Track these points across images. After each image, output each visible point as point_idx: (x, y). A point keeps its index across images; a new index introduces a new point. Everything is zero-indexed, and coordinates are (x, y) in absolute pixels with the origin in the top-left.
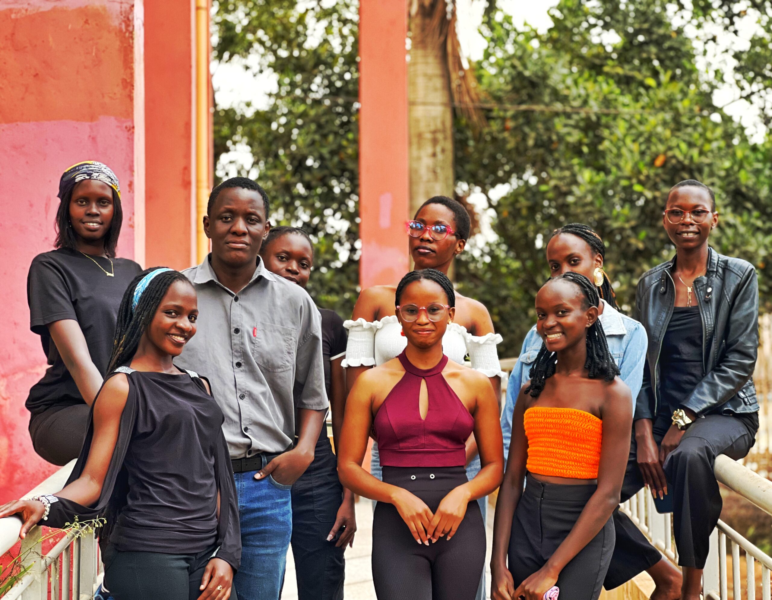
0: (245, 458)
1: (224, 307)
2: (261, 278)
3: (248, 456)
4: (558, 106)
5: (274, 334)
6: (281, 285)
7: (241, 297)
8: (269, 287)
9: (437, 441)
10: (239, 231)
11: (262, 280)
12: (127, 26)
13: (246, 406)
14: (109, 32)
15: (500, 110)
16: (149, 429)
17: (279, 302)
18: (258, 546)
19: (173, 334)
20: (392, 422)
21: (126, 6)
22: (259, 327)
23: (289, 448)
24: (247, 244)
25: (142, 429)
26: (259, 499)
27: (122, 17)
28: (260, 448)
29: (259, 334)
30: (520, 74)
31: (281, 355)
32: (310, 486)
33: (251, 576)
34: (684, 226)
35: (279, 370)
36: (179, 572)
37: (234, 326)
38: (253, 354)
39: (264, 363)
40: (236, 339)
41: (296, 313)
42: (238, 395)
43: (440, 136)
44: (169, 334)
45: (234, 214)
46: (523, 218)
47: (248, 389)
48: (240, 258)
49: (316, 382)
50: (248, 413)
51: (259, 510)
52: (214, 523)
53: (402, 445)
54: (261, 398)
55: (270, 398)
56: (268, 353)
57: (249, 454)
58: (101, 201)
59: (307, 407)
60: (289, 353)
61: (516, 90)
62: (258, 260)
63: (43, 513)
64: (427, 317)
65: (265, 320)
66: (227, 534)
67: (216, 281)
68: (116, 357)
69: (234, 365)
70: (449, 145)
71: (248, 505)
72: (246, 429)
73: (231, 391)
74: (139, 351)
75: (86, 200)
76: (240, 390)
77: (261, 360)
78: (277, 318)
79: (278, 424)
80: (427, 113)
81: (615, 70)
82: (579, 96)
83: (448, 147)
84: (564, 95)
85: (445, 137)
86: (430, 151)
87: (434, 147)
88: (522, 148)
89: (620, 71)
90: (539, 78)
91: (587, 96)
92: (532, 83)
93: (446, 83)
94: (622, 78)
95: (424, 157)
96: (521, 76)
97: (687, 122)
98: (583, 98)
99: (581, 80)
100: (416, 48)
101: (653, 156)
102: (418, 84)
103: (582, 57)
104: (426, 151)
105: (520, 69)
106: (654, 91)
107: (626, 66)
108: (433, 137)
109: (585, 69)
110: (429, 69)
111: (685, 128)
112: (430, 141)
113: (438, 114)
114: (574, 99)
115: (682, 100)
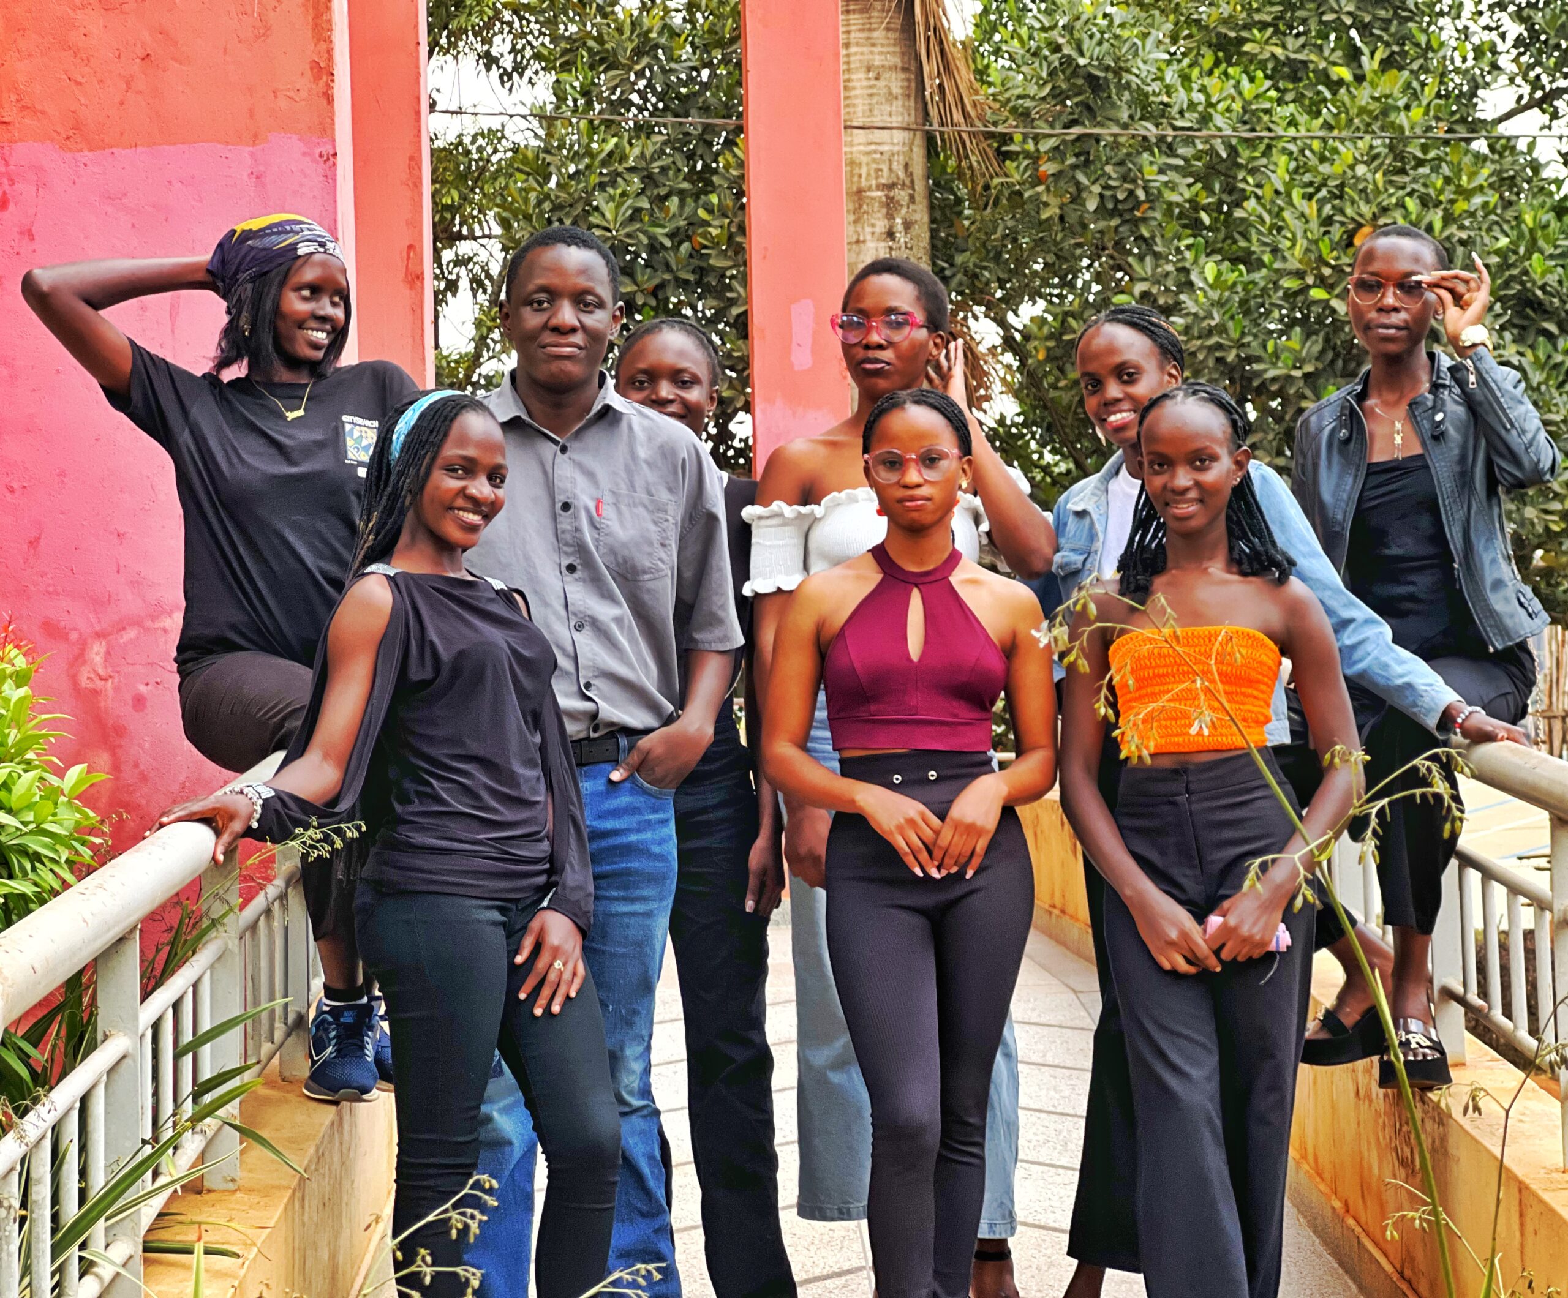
0: (588, 738)
1: (542, 464)
2: (607, 409)
3: (593, 735)
5: (635, 510)
6: (646, 422)
7: (573, 446)
8: (624, 425)
9: (942, 701)
10: (565, 325)
11: (611, 413)
13: (587, 644)
15: (1025, 136)
16: (427, 674)
17: (643, 453)
18: (617, 899)
19: (459, 509)
20: (857, 665)
22: (608, 498)
23: (669, 720)
24: (580, 348)
25: (416, 673)
26: (616, 813)
28: (615, 720)
29: (608, 511)
30: (1066, 61)
31: (647, 549)
32: (701, 804)
33: (604, 952)
35: (647, 577)
36: (489, 929)
37: (561, 498)
38: (597, 547)
39: (618, 564)
40: (565, 522)
41: (675, 473)
42: (572, 624)
43: (902, 195)
44: (451, 508)
45: (553, 294)
47: (589, 613)
48: (567, 374)
49: (715, 598)
50: (590, 655)
51: (615, 833)
52: (545, 846)
53: (874, 707)
54: (615, 629)
55: (630, 628)
56: (624, 545)
57: (595, 731)
59: (701, 646)
60: (663, 545)
61: (1058, 95)
62: (602, 378)
63: (250, 817)
64: (921, 474)
65: (617, 485)
66: (568, 866)
67: (525, 417)
68: (362, 554)
69: (564, 569)
71: (594, 823)
72: (588, 685)
73: (559, 617)
74: (404, 539)
76: (575, 614)
77: (612, 558)
78: (639, 483)
79: (648, 676)
80: (873, 147)
81: (1267, 47)
82: (1192, 106)
83: (917, 217)
84: (1162, 103)
85: (912, 198)
86: (881, 225)
87: (890, 217)
88: (1072, 218)
89: (1278, 51)
90: (1107, 69)
91: (1210, 104)
92: (1091, 79)
93: (913, 85)
94: (1284, 64)
95: (869, 237)
96: (1070, 64)
97: (1420, 154)
98: (1200, 108)
99: (1196, 72)
100: (848, 12)
101: (1351, 226)
102: (854, 88)
103: (1198, 22)
104: (873, 226)
105: (1067, 50)
106: (1350, 92)
107: (1290, 42)
108: (887, 197)
109: (1204, 50)
110: (877, 57)
111: (1415, 168)
112: (882, 204)
113: (896, 149)
114: (1181, 113)
115: (1407, 107)
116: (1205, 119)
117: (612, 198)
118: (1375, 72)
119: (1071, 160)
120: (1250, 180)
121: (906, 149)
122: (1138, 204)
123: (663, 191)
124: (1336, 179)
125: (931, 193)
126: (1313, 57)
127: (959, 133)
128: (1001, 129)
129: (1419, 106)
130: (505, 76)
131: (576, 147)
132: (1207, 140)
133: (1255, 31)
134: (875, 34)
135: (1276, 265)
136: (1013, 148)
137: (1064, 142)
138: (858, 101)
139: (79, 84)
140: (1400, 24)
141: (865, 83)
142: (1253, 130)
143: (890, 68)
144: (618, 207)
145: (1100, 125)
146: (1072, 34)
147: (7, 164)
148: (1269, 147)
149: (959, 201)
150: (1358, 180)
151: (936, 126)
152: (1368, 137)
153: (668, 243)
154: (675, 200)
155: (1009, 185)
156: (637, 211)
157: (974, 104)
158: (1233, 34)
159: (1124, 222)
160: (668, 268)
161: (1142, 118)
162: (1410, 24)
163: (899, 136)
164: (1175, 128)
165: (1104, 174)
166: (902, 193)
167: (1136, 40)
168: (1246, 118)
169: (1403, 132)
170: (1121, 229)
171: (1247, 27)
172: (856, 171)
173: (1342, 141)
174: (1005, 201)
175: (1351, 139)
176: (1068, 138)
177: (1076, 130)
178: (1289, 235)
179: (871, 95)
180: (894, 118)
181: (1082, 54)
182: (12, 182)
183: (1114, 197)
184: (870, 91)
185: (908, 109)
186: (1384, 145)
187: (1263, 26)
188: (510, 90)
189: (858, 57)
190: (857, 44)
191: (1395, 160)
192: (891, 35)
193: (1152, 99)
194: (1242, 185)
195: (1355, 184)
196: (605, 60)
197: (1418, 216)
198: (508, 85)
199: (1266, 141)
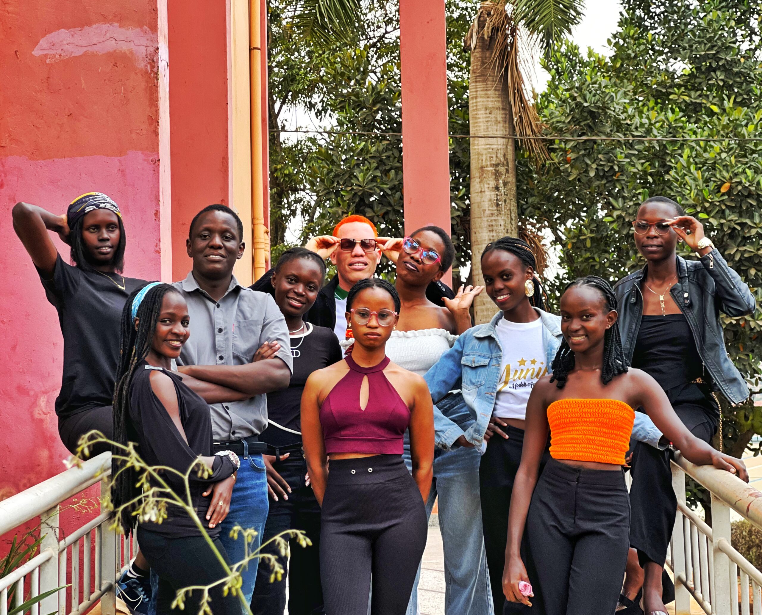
1: (209, 313)
4: (620, 136)
7: (222, 304)
9: (376, 430)
10: (216, 245)
12: (152, 67)
14: (136, 74)
15: (561, 141)
19: (170, 340)
20: (334, 411)
21: (151, 49)
24: (223, 256)
26: (241, 480)
27: (147, 59)
30: (579, 105)
34: (650, 240)
37: (217, 326)
40: (220, 337)
43: (502, 169)
44: (166, 340)
45: (211, 231)
46: (587, 250)
48: (217, 270)
51: (241, 489)
53: (343, 433)
58: (110, 226)
61: (575, 121)
64: (378, 322)
67: (201, 289)
69: (218, 359)
70: (511, 179)
75: (97, 227)
80: (488, 146)
81: (682, 97)
82: (642, 125)
83: (510, 179)
84: (627, 124)
85: (507, 171)
86: (492, 184)
87: (497, 180)
88: (584, 180)
89: (687, 98)
90: (599, 108)
91: (651, 124)
92: (591, 113)
93: (508, 116)
94: (689, 105)
95: (486, 190)
96: (580, 106)
97: (753, 148)
98: (646, 126)
99: (645, 109)
100: (476, 82)
101: (719, 183)
102: (479, 118)
103: (646, 84)
104: (488, 184)
105: (579, 99)
106: (718, 118)
107: (693, 93)
108: (495, 170)
109: (650, 97)
110: (490, 103)
111: (751, 154)
112: (492, 174)
113: (500, 147)
114: (636, 128)
115: (746, 125)
116: (649, 131)
117: (362, 171)
118: (730, 108)
119: (582, 152)
120: (673, 161)
121: (505, 147)
122: (615, 173)
123: (387, 168)
124: (711, 160)
125: (517, 168)
126: (704, 101)
127: (529, 139)
128: (549, 137)
129: (753, 124)
130: (318, 113)
131: (345, 147)
132: (650, 142)
133: (675, 89)
134: (489, 92)
135: (683, 202)
136: (555, 146)
137: (578, 143)
138: (481, 124)
139: (38, 128)
140: (747, 84)
141: (484, 116)
142: (674, 137)
143: (497, 108)
144: (365, 175)
145: (597, 135)
146: (581, 92)
147: (3, 166)
148: (682, 145)
149: (531, 171)
150: (723, 160)
151: (518, 136)
152: (727, 140)
153: (389, 192)
154: (393, 171)
155: (554, 164)
156: (375, 177)
157: (537, 125)
158: (664, 91)
159: (608, 182)
160: (390, 204)
161: (618, 131)
162: (752, 85)
163: (501, 141)
164: (633, 136)
165: (598, 158)
166: (503, 168)
167: (612, 94)
168: (671, 130)
169: (744, 137)
170: (607, 185)
171: (671, 87)
172: (481, 158)
173: (714, 141)
174: (552, 172)
175: (719, 141)
176: (580, 141)
177: (584, 138)
178: (689, 188)
179: (487, 121)
180: (498, 133)
181: (586, 102)
182: (6, 175)
183: (603, 170)
184: (487, 120)
185: (506, 128)
186: (735, 144)
187: (679, 86)
188: (321, 120)
189: (481, 103)
190: (481, 97)
191: (741, 150)
192: (497, 93)
193: (622, 122)
194: (668, 163)
195: (721, 163)
196: (359, 106)
197: (752, 178)
198: (319, 117)
199: (681, 142)
